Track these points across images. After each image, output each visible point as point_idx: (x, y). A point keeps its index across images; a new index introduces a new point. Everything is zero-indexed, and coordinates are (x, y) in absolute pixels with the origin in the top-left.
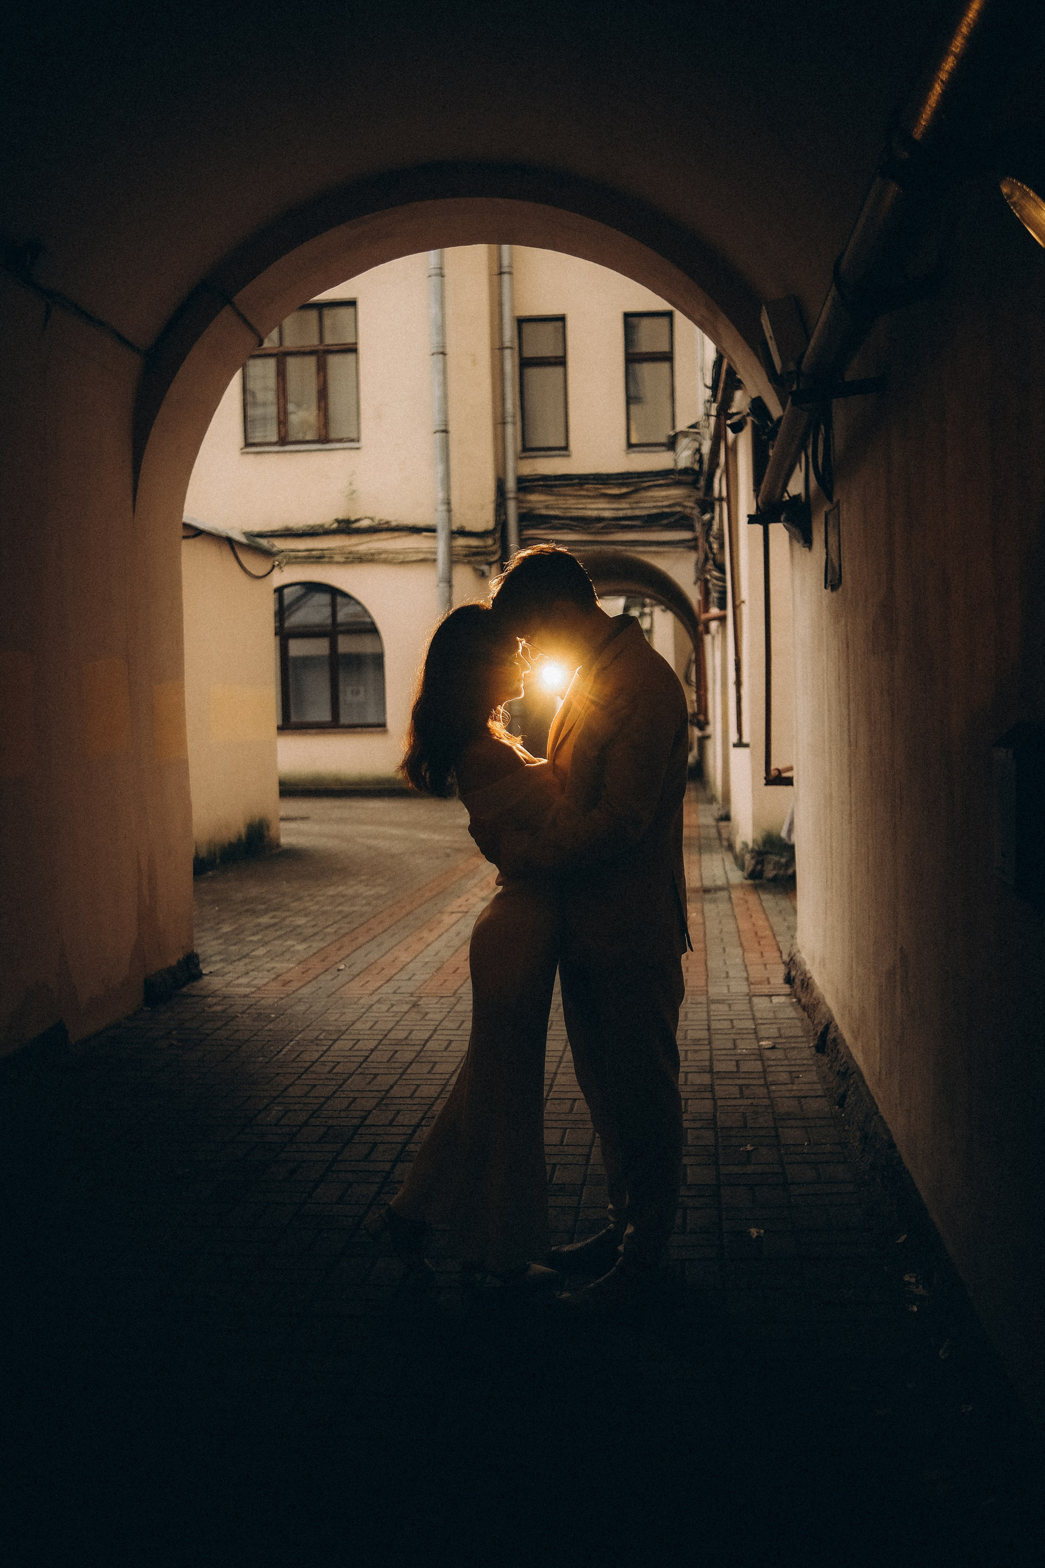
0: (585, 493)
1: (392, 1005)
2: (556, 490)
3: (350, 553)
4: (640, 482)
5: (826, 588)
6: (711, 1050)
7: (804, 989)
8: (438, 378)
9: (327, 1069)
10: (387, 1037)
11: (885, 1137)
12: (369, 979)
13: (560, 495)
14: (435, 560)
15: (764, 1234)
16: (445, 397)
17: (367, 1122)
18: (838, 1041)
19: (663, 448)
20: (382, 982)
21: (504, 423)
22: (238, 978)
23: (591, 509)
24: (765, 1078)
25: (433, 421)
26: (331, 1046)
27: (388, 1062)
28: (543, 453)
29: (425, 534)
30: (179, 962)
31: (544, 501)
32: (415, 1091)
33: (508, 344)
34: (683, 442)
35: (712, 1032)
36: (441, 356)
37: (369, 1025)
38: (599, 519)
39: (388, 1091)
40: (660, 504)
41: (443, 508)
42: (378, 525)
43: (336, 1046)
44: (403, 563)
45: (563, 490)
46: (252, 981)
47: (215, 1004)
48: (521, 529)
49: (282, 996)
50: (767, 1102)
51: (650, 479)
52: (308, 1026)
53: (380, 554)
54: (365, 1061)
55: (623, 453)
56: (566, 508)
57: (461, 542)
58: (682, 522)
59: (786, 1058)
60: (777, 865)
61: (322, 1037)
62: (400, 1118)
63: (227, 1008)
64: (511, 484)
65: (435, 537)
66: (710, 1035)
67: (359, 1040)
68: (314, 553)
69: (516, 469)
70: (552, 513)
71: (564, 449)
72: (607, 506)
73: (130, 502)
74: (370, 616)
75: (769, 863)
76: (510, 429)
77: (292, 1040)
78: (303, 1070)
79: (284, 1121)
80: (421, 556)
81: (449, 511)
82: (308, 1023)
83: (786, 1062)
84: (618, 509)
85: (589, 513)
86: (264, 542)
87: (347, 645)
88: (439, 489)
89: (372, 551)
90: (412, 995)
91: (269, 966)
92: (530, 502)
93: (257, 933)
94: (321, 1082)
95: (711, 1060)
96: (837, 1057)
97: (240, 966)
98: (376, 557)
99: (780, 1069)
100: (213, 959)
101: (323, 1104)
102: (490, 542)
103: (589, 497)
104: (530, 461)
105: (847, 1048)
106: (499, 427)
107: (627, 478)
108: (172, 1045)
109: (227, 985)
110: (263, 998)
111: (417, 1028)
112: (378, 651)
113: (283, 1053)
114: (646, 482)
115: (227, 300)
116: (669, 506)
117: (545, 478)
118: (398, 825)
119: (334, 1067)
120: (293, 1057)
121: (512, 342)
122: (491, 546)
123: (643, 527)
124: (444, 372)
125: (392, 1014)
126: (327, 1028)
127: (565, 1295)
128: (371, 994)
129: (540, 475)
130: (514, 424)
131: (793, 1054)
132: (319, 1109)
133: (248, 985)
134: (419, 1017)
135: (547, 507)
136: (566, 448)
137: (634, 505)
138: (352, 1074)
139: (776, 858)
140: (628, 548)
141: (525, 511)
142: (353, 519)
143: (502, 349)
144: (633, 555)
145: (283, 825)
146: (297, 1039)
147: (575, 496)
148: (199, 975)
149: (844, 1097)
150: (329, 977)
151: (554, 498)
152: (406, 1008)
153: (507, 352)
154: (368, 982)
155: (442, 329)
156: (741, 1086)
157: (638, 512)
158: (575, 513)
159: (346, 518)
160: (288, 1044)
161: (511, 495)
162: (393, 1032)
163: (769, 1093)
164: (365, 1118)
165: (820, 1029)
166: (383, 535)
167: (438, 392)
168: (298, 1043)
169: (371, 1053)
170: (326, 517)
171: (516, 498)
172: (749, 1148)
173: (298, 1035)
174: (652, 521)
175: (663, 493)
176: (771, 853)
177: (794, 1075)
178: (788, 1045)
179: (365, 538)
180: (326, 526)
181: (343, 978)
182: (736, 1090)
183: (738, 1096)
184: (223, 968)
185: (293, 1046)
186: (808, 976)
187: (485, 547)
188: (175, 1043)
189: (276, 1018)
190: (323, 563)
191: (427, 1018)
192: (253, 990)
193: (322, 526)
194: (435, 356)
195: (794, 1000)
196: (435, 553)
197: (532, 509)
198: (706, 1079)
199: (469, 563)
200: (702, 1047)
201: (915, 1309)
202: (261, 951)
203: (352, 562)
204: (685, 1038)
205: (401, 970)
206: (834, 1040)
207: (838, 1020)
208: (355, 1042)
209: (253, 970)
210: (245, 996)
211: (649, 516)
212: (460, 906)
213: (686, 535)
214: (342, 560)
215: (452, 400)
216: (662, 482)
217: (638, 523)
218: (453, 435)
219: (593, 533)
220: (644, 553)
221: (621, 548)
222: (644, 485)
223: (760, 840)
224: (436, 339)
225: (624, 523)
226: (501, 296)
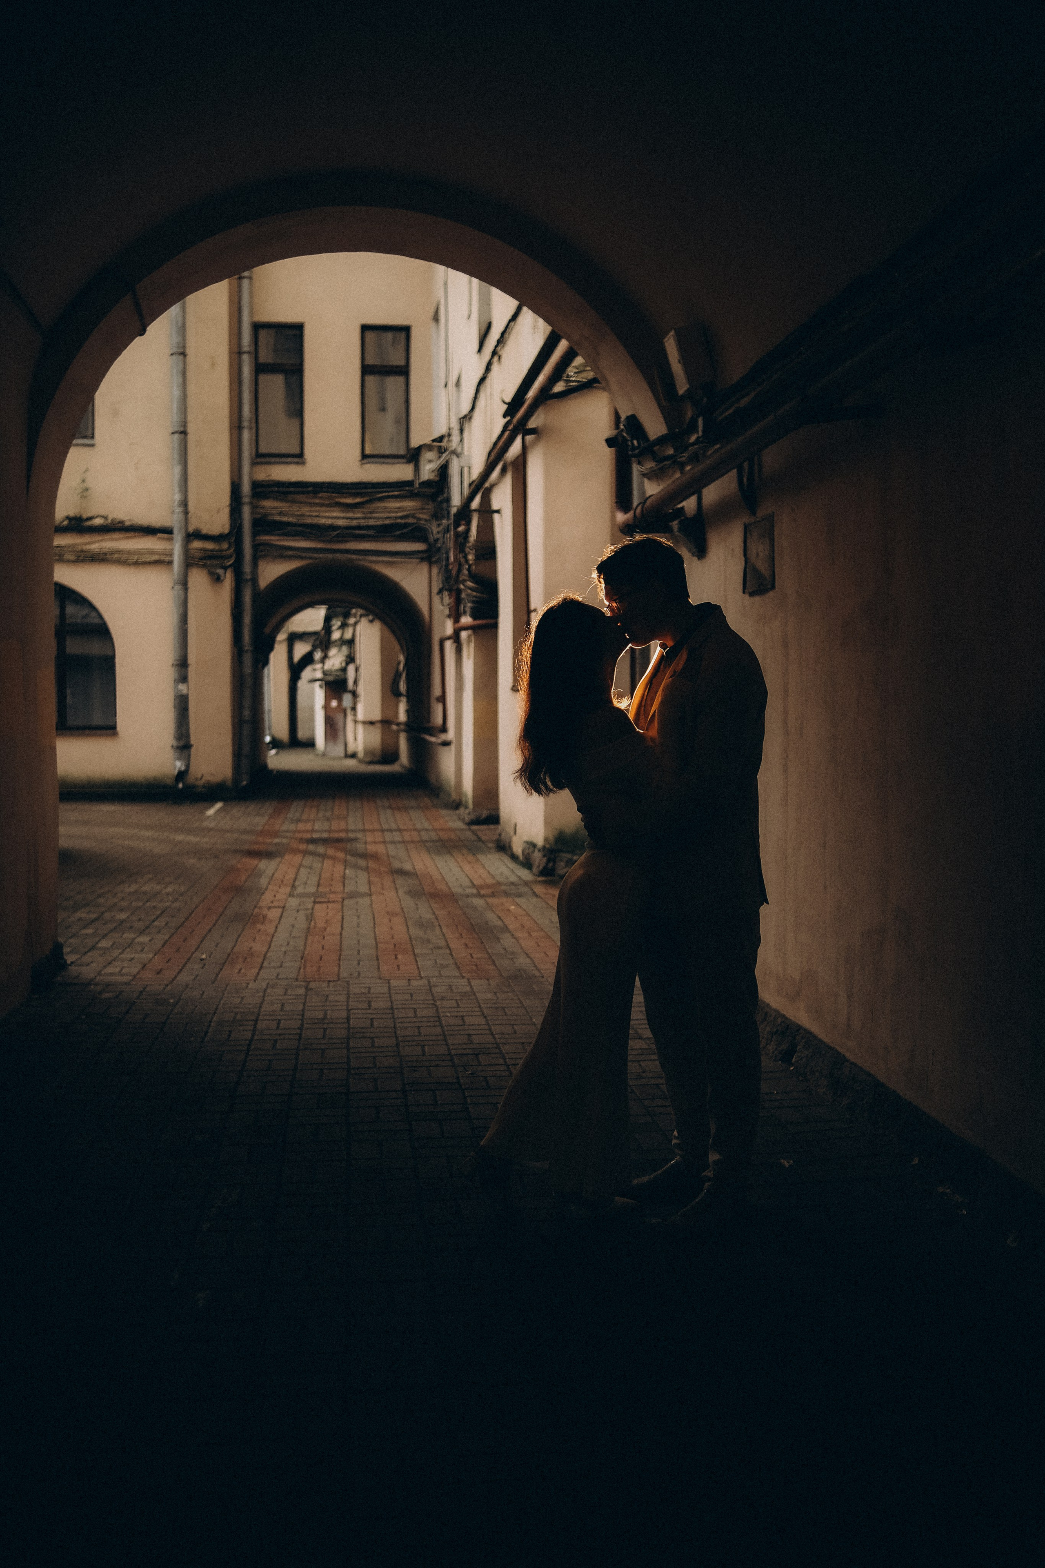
0: (317, 501)
1: (285, 989)
2: (290, 497)
3: (82, 551)
4: (374, 492)
5: (744, 592)
8: (177, 380)
9: (269, 1045)
10: (305, 1017)
12: (238, 967)
13: (295, 502)
14: (170, 563)
15: (794, 1164)
16: (184, 398)
19: (404, 461)
20: (257, 970)
21: (240, 428)
22: (105, 967)
23: (325, 517)
25: (169, 420)
26: (255, 1025)
27: (325, 1038)
28: (277, 460)
29: (159, 535)
31: (276, 508)
32: (375, 1062)
33: (246, 349)
34: (428, 455)
36: (181, 357)
37: (278, 1006)
38: (333, 528)
39: (348, 1063)
40: (393, 515)
41: (179, 510)
42: (111, 523)
43: (261, 1026)
44: (137, 564)
45: (297, 497)
46: (121, 970)
47: (101, 992)
48: (255, 534)
49: (165, 983)
51: (383, 490)
52: (216, 1009)
53: (112, 553)
54: (300, 1038)
55: (358, 464)
56: (298, 515)
57: (197, 544)
58: (416, 533)
61: (239, 1018)
62: (381, 1085)
63: (117, 995)
64: (246, 488)
65: (171, 539)
67: (279, 1020)
69: (251, 473)
70: (285, 519)
71: (299, 457)
72: (343, 515)
74: (100, 616)
75: (561, 860)
76: (246, 435)
77: (210, 1022)
78: (246, 1047)
80: (156, 558)
81: (186, 513)
82: (214, 1006)
84: (351, 519)
85: (323, 521)
87: (75, 647)
88: (177, 490)
89: (105, 551)
90: (297, 980)
91: (126, 956)
92: (263, 507)
93: (85, 927)
94: (274, 1057)
97: (97, 957)
98: (108, 556)
101: (294, 1076)
102: (225, 546)
103: (322, 505)
104: (266, 467)
106: (236, 430)
107: (362, 488)
109: (99, 973)
110: (147, 985)
111: (329, 1008)
112: (110, 653)
113: (211, 1033)
114: (381, 492)
115: (132, 287)
116: (401, 518)
117: (280, 484)
119: (275, 1044)
120: (224, 1036)
121: (249, 346)
122: (226, 550)
123: (377, 537)
124: (184, 373)
125: (292, 997)
126: (239, 1010)
128: (255, 980)
129: (273, 481)
130: (250, 429)
132: (294, 1080)
133: (120, 973)
135: (280, 513)
136: (301, 455)
137: (369, 515)
138: (298, 1050)
140: (361, 557)
141: (259, 516)
142: (85, 516)
143: (240, 353)
144: (367, 564)
146: (215, 1020)
147: (311, 503)
148: (64, 966)
150: (197, 966)
151: (287, 505)
152: (301, 991)
153: (245, 357)
154: (241, 969)
155: (183, 330)
157: (371, 522)
158: (309, 521)
159: (78, 516)
160: (210, 1025)
161: (246, 500)
162: (308, 1012)
164: (347, 1086)
166: (116, 535)
167: (177, 393)
168: (219, 1024)
169: (301, 1031)
171: (251, 503)
173: (212, 1016)
174: (385, 532)
175: (398, 505)
176: (562, 851)
179: (97, 537)
180: (58, 523)
181: (212, 966)
185: (216, 1027)
187: (221, 551)
189: (177, 1003)
191: (330, 999)
192: (131, 978)
194: (174, 357)
196: (171, 555)
197: (266, 515)
199: (204, 566)
201: (965, 1213)
202: (104, 944)
203: (84, 561)
205: (265, 958)
208: (275, 1021)
209: (113, 960)
210: (127, 984)
211: (383, 526)
212: (272, 902)
213: (419, 546)
214: (72, 558)
215: (191, 402)
216: (396, 493)
217: (370, 532)
218: (191, 437)
219: (324, 541)
220: (377, 562)
221: (354, 557)
222: (380, 495)
223: (551, 838)
224: (176, 339)
225: (357, 532)
226: (239, 302)
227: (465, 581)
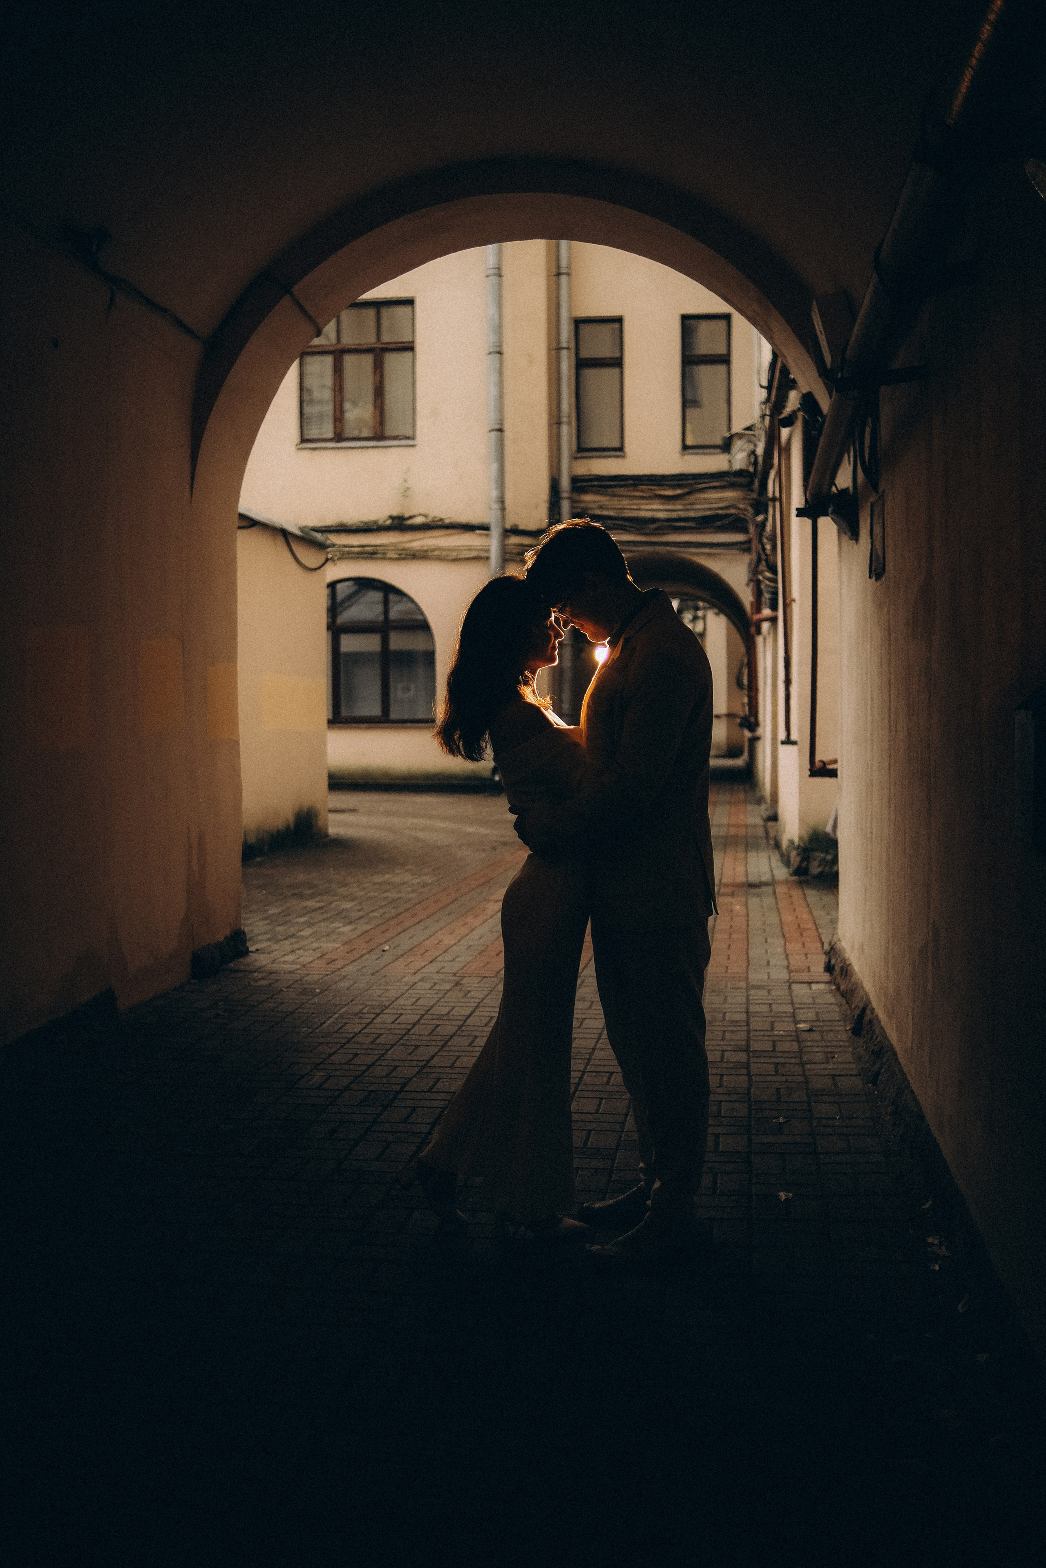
0: (637, 494)
1: (435, 984)
2: (610, 490)
3: (404, 549)
4: (694, 484)
5: (870, 577)
6: (748, 1031)
7: (843, 977)
8: (494, 378)
9: (370, 1039)
10: (429, 1013)
11: (915, 1110)
12: (412, 960)
13: (615, 496)
14: (488, 558)
15: (792, 1197)
16: (501, 396)
17: (407, 1088)
18: (874, 1021)
19: (719, 450)
20: (426, 963)
21: (559, 423)
22: (284, 955)
23: (647, 510)
24: (801, 1058)
25: (488, 420)
26: (374, 1019)
27: (429, 1035)
28: (598, 454)
29: (478, 532)
30: (226, 938)
31: (599, 501)
32: (455, 1062)
33: (564, 345)
34: (738, 444)
35: (751, 1015)
36: (498, 356)
37: (413, 1000)
38: (653, 520)
39: (428, 1061)
40: (713, 506)
41: (496, 506)
42: (432, 522)
43: (378, 1020)
44: (456, 560)
45: (617, 491)
46: (297, 958)
47: (260, 980)
49: (327, 973)
50: (801, 1079)
51: (705, 481)
52: (352, 1001)
53: (433, 550)
54: (406, 1034)
55: (679, 455)
56: (621, 509)
57: (514, 540)
58: (736, 524)
59: (823, 1040)
60: (823, 862)
61: (364, 1011)
62: (439, 1085)
63: (272, 983)
64: (565, 483)
65: (487, 535)
66: (748, 1018)
67: (401, 1014)
68: (367, 548)
69: (570, 468)
70: (605, 513)
71: (619, 450)
72: (661, 507)
73: (188, 487)
74: (422, 614)
75: (815, 860)
76: (565, 429)
77: (335, 1013)
78: (346, 1040)
79: (325, 1086)
80: (473, 554)
81: (503, 509)
82: (351, 998)
83: (822, 1044)
84: (672, 511)
85: (643, 514)
86: (319, 536)
87: (398, 642)
88: (494, 486)
89: (425, 548)
90: (455, 975)
91: (315, 945)
92: (584, 502)
93: (303, 915)
94: (363, 1052)
95: (748, 1040)
96: (872, 1038)
97: (286, 945)
98: (430, 554)
99: (816, 1049)
100: (260, 938)
101: (364, 1072)
103: (643, 498)
104: (585, 461)
105: (882, 1028)
106: (555, 426)
107: (682, 480)
108: (219, 1014)
109: (274, 961)
110: (308, 974)
111: (460, 1004)
112: (430, 648)
113: (326, 1024)
114: (701, 483)
115: (287, 290)
116: (723, 508)
117: (600, 478)
118: (445, 819)
119: (376, 1038)
120: (336, 1028)
121: (568, 342)
123: (698, 528)
124: (501, 373)
125: (434, 992)
126: (370, 1003)
127: (595, 1248)
128: (415, 974)
129: (593, 475)
130: (569, 424)
131: (830, 1036)
132: (360, 1076)
133: (293, 962)
134: (462, 994)
135: (601, 508)
136: (621, 449)
137: (688, 507)
138: (393, 1046)
139: (822, 855)
140: (682, 550)
141: (578, 511)
142: (407, 515)
143: (559, 349)
144: (684, 555)
145: (331, 817)
146: (341, 1012)
147: (629, 496)
148: (247, 952)
149: (877, 1074)
150: (375, 957)
151: (607, 498)
152: (448, 986)
153: (564, 353)
154: (411, 962)
155: (499, 329)
156: (777, 1064)
157: (692, 514)
158: (629, 514)
159: (401, 515)
160: (331, 1017)
161: (565, 494)
162: (435, 1008)
163: (804, 1071)
164: (405, 1085)
165: (857, 1012)
166: (437, 533)
167: (494, 391)
168: (342, 1016)
169: (413, 1027)
170: (380, 513)
171: (569, 498)
172: (781, 1120)
173: (342, 1008)
174: (706, 523)
175: (717, 495)
176: (817, 850)
177: (829, 1055)
178: (825, 1028)
179: (418, 535)
180: (380, 523)
181: (387, 958)
182: (771, 1068)
183: (774, 1073)
184: (269, 946)
185: (336, 1019)
186: (848, 963)
188: (221, 1013)
189: (320, 993)
190: (376, 559)
191: (469, 995)
192: (299, 966)
193: (376, 522)
194: (491, 355)
195: (834, 987)
196: (488, 551)
197: (586, 509)
198: (742, 1057)
200: (739, 1028)
201: (937, 1268)
202: (307, 932)
203: (404, 559)
204: (724, 1019)
205: (445, 952)
206: (870, 1021)
207: (874, 1004)
208: (397, 1016)
209: (298, 949)
210: (291, 972)
211: (704, 518)
213: (740, 537)
214: (395, 556)
215: (508, 400)
216: (716, 484)
217: (692, 524)
218: (508, 434)
219: (646, 534)
220: (698, 554)
221: (674, 549)
222: (699, 486)
223: (806, 837)
224: (492, 338)
225: (678, 524)
226: (558, 296)
227: (762, 571)
